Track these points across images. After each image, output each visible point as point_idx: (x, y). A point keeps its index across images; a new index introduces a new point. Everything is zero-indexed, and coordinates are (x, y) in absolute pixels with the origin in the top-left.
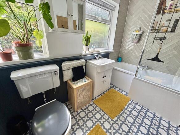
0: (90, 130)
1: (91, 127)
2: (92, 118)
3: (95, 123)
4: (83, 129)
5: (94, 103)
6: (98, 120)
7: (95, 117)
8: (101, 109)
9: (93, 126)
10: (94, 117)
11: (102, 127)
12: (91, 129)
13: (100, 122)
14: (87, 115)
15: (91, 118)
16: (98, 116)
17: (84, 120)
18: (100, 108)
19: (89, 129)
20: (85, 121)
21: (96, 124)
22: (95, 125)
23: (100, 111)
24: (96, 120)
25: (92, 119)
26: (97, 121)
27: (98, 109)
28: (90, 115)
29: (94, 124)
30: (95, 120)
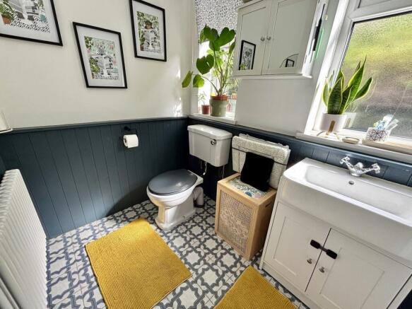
0: (181, 258)
1: (186, 260)
2: (205, 263)
3: (194, 270)
4: (184, 246)
5: (246, 267)
6: (200, 276)
7: (207, 270)
8: (229, 286)
9: (189, 264)
10: (206, 266)
11: (185, 285)
12: (183, 261)
13: (195, 282)
14: (211, 251)
15: (205, 261)
16: (210, 277)
17: (199, 247)
18: (232, 284)
19: (184, 257)
20: (198, 250)
21: (191, 271)
22: (189, 269)
23: (225, 284)
24: (200, 271)
25: (202, 262)
26: (197, 274)
27: (229, 279)
28: (211, 259)
29: (192, 267)
30: (200, 268)
